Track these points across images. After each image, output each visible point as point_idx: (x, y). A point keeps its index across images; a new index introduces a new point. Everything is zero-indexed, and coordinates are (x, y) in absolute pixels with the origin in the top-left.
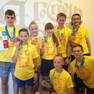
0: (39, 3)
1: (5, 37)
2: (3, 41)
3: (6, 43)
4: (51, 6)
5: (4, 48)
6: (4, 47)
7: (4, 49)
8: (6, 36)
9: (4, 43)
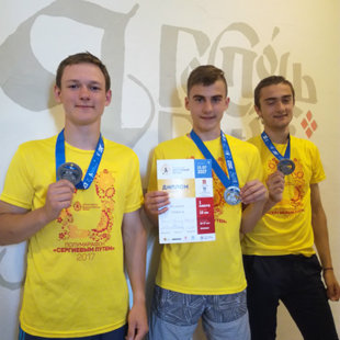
0: (180, 32)
1: (204, 182)
2: (198, 200)
3: (207, 209)
4: (222, 49)
5: (200, 232)
6: (199, 226)
7: (198, 238)
8: (207, 179)
9: (198, 209)
